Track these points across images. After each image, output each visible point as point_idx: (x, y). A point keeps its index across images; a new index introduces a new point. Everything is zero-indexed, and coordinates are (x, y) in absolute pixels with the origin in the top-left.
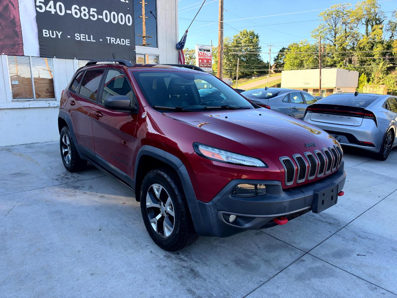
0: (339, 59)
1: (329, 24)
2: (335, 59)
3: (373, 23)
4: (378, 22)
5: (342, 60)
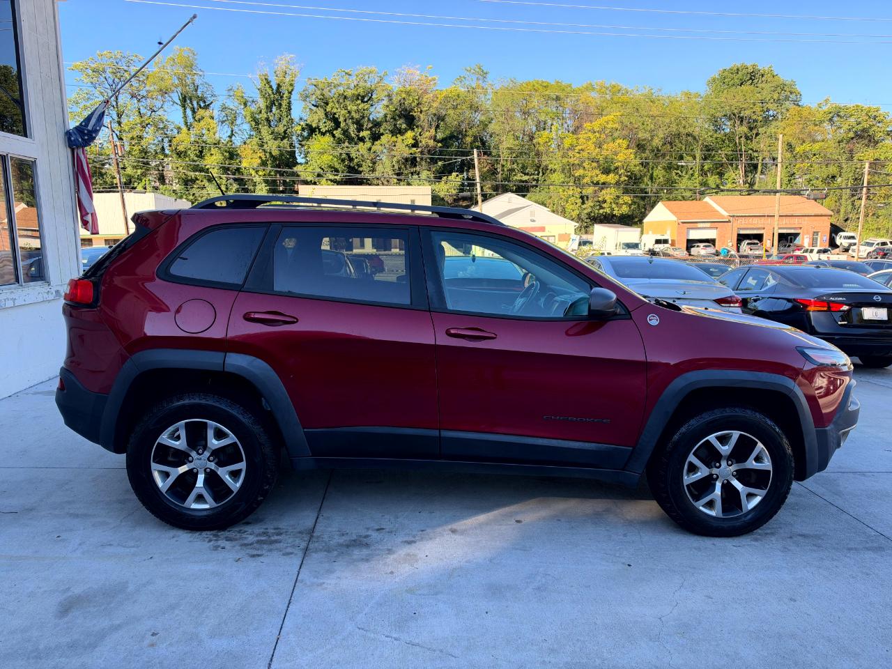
0: (139, 172)
1: (101, 93)
2: (129, 171)
3: (192, 105)
4: (202, 105)
5: (144, 175)
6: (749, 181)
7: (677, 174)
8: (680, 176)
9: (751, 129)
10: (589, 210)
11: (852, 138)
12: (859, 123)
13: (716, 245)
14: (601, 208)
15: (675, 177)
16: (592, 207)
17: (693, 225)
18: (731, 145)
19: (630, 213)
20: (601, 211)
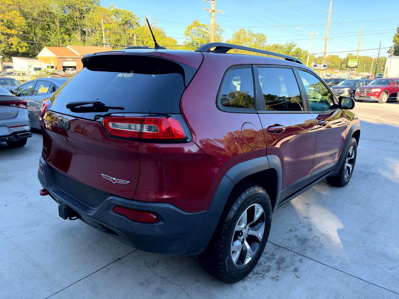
6: (83, 39)
7: (48, 33)
8: (50, 34)
9: (81, 14)
10: (4, 49)
11: (124, 24)
12: (126, 18)
13: (77, 69)
14: (10, 48)
15: (48, 35)
16: (5, 47)
17: (64, 59)
18: (72, 21)
19: (27, 52)
20: (11, 50)
